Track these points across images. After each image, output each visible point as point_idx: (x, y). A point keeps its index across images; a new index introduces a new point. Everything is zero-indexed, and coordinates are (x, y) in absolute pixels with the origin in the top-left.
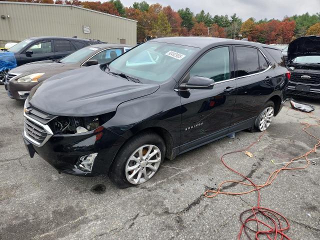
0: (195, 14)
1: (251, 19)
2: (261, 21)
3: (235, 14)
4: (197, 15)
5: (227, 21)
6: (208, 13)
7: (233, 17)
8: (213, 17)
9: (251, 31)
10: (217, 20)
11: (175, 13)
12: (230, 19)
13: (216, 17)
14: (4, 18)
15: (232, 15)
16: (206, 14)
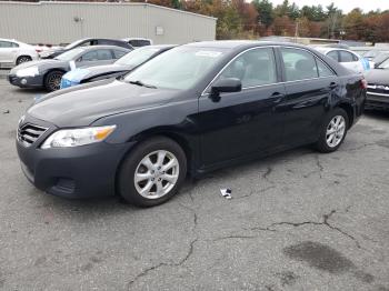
0: (275, 6)
1: (357, 10)
2: (372, 13)
5: (321, 14)
7: (330, 8)
8: (301, 8)
10: (307, 12)
11: (248, 4)
12: (325, 10)
13: (305, 8)
14: (77, 20)
15: (329, 5)
16: (290, 4)
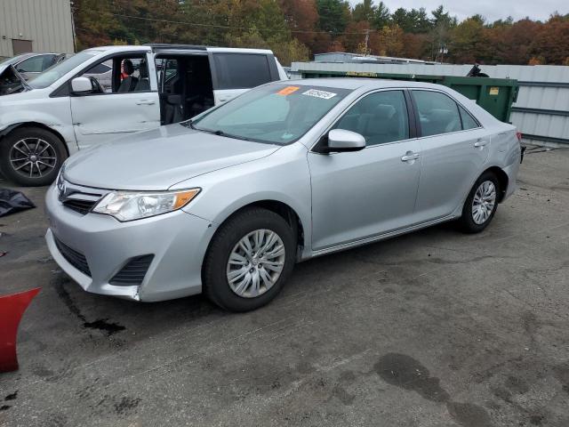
3: (442, 8)
4: (358, 6)
6: (381, 4)
9: (474, 43)
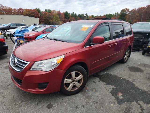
0: (71, 14)
7: (86, 15)
12: (85, 15)
13: (79, 15)
15: (86, 14)
16: (75, 13)
